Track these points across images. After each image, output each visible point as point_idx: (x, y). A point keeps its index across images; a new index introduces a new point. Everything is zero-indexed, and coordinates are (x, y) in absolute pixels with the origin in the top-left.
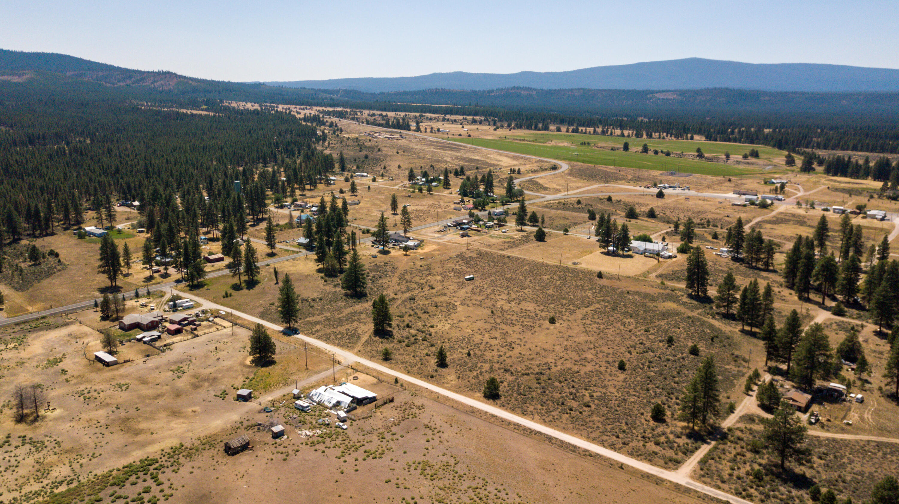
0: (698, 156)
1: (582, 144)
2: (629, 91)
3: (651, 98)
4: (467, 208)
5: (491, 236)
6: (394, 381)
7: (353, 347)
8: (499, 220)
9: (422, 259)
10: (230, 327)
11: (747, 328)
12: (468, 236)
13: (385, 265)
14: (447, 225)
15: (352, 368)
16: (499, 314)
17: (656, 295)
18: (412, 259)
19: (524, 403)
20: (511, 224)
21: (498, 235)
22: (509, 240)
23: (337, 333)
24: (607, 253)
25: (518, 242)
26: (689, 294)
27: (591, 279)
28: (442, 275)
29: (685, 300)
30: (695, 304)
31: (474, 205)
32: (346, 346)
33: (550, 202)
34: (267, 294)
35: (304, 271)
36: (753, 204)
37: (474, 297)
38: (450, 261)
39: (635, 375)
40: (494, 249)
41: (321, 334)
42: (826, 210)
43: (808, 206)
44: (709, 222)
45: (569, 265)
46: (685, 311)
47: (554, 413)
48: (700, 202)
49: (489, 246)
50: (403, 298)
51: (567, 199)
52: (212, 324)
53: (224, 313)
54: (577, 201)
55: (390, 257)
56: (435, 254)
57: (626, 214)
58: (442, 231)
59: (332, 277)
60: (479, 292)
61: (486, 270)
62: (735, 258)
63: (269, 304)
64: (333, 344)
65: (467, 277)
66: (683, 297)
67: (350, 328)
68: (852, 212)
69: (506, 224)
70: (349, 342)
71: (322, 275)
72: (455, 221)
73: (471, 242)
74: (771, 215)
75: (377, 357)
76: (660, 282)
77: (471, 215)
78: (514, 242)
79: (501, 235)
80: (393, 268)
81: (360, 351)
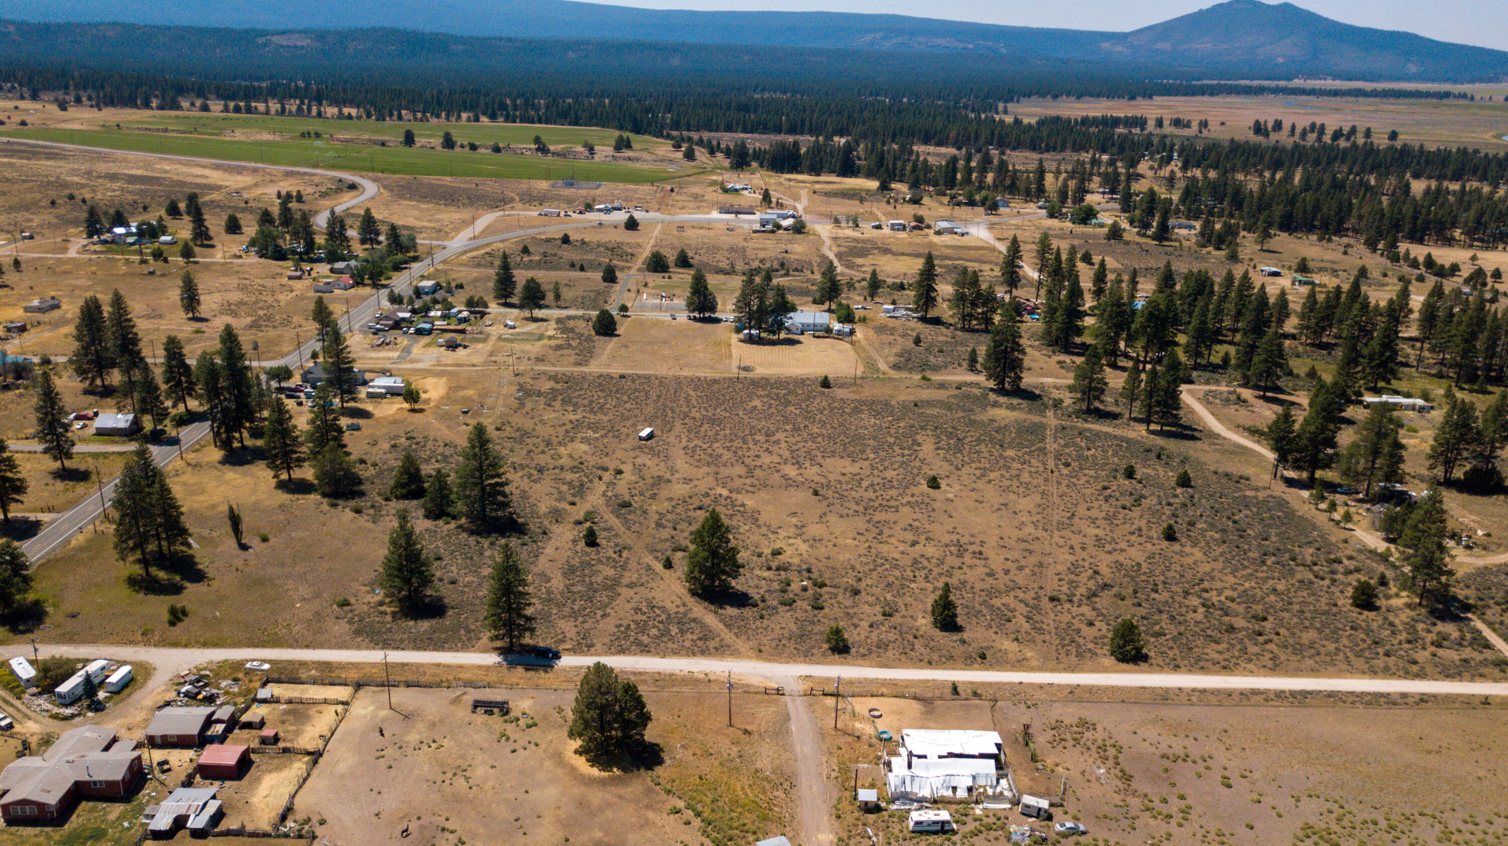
0: (538, 150)
1: (303, 135)
2: (217, 31)
3: (265, 45)
4: (342, 285)
5: (505, 340)
6: (948, 691)
7: (729, 646)
8: (470, 303)
9: (466, 413)
10: (353, 697)
11: (1153, 427)
12: (460, 345)
13: (417, 444)
14: (370, 328)
15: (825, 695)
16: (830, 494)
17: (953, 400)
18: (446, 417)
19: (1190, 649)
20: (494, 308)
21: (512, 334)
22: (553, 343)
23: (633, 626)
24: (750, 340)
25: (574, 343)
26: (992, 390)
27: (823, 393)
28: (577, 440)
29: (1002, 400)
30: (1025, 403)
31: (352, 277)
32: (712, 651)
33: (469, 255)
34: (277, 582)
35: (253, 498)
36: (779, 227)
37: (725, 472)
38: (529, 405)
39: (1202, 544)
40: (565, 366)
41: (607, 640)
42: (879, 227)
43: (851, 224)
44: (782, 265)
45: (743, 374)
46: (1036, 419)
47: (1253, 649)
48: (701, 231)
49: (539, 360)
50: (603, 509)
51: (488, 245)
52: (291, 706)
53: (266, 666)
54: (520, 248)
55: (391, 423)
56: (470, 397)
57: (649, 265)
58: (387, 344)
59: (353, 499)
60: (714, 460)
61: (636, 412)
62: (924, 320)
63: (335, 606)
64: (676, 653)
65: (644, 433)
66: (992, 396)
67: (634, 605)
68: (914, 228)
69: (488, 310)
70: (700, 639)
71: (315, 497)
72: (387, 318)
73: (493, 359)
74: (828, 242)
75: (815, 651)
76: (919, 377)
77: (395, 299)
78: (570, 345)
79: (518, 334)
80: (446, 445)
81: (760, 651)
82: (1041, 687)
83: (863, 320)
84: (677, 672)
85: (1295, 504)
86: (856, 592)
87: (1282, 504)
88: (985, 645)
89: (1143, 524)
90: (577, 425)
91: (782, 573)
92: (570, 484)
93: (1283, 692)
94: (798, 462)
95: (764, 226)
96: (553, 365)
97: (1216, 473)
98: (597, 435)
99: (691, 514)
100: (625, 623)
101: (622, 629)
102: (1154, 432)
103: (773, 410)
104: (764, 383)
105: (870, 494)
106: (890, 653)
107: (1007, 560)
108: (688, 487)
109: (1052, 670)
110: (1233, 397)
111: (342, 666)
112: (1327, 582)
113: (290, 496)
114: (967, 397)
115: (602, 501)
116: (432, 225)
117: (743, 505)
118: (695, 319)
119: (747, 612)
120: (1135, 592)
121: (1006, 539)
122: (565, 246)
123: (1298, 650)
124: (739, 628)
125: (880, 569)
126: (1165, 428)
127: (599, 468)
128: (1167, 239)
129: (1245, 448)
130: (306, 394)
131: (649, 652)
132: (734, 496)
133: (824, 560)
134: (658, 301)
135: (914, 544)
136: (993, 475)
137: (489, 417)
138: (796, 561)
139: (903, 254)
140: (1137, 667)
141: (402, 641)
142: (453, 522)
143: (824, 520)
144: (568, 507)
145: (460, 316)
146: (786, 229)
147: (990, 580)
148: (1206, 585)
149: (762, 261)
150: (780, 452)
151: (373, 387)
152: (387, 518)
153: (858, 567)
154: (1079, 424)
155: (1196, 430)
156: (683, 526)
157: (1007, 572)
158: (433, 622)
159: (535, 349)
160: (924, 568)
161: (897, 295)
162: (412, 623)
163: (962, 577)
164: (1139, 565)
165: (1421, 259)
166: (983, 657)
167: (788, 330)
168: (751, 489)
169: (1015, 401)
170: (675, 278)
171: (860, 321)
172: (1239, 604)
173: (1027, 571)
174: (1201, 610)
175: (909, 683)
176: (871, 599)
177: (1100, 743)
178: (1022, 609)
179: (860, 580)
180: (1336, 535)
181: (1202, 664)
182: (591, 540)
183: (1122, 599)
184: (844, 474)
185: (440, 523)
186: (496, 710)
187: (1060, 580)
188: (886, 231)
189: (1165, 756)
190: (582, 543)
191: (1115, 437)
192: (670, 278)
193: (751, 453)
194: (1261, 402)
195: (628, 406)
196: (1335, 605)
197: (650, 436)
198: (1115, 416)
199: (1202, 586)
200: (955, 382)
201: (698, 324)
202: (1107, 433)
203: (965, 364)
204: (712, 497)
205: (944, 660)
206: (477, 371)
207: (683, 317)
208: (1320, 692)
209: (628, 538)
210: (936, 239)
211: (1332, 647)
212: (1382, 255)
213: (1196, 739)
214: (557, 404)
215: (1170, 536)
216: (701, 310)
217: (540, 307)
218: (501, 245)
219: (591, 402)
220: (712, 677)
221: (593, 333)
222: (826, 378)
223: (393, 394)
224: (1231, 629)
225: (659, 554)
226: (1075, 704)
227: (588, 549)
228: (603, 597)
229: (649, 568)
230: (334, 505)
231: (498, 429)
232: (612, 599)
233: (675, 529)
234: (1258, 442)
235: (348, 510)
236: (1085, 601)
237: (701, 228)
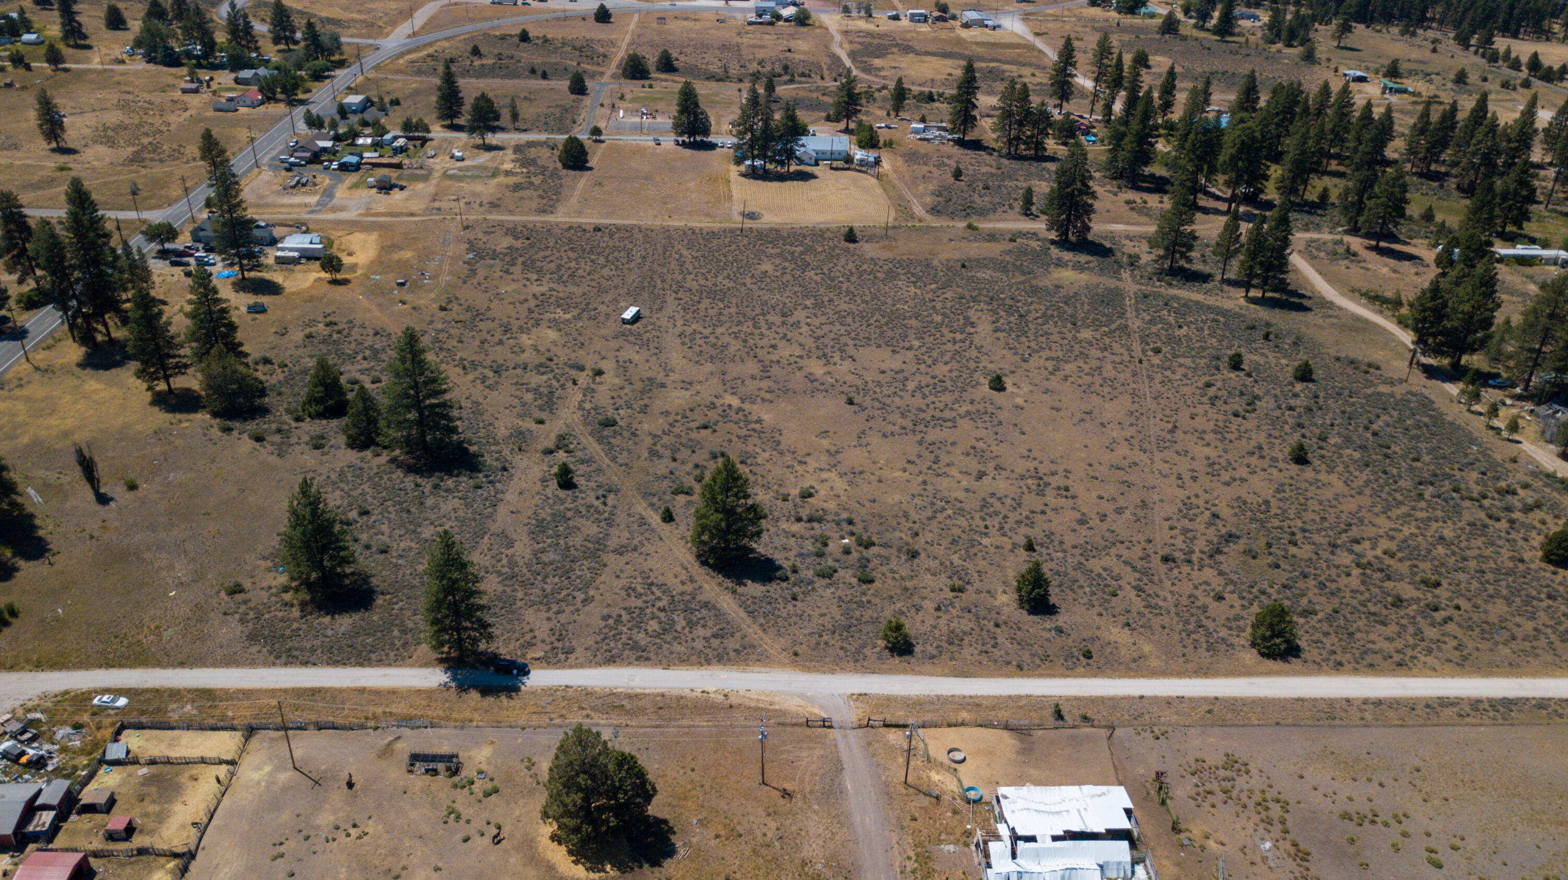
4: (249, 102)
5: (452, 177)
6: (1049, 712)
7: (754, 647)
8: (408, 126)
9: (402, 284)
10: (243, 750)
11: (1255, 293)
12: (395, 186)
13: (339, 332)
14: (283, 161)
15: (887, 726)
16: (868, 401)
17: (1008, 258)
18: (377, 291)
19: (1351, 635)
20: (438, 132)
21: (460, 169)
22: (511, 180)
23: (625, 617)
24: (754, 174)
25: (537, 180)
26: (1053, 242)
27: (847, 250)
28: (544, 324)
29: (1067, 256)
30: (1094, 261)
31: (261, 90)
32: (732, 654)
33: (409, 57)
34: (148, 555)
35: (120, 421)
36: (778, 17)
37: (734, 370)
38: (482, 272)
39: (1340, 468)
40: (527, 214)
41: (590, 642)
42: (896, 18)
43: (863, 14)
44: (786, 68)
45: (749, 224)
46: (1111, 283)
47: (1431, 633)
48: (685, 23)
49: (494, 205)
50: (579, 429)
51: (430, 44)
52: (154, 769)
53: (122, 702)
54: (469, 49)
55: (306, 302)
56: (408, 260)
57: (625, 70)
58: (304, 185)
59: (253, 419)
60: (718, 354)
61: (617, 281)
62: (961, 143)
63: (223, 594)
64: (684, 661)
65: (629, 314)
66: (1055, 251)
67: (624, 582)
68: (938, 19)
69: (430, 135)
70: (715, 636)
71: (202, 417)
72: (303, 149)
73: (436, 204)
74: (838, 37)
75: (868, 651)
76: (962, 225)
77: (314, 122)
78: (531, 183)
79: (468, 168)
80: (376, 334)
81: (796, 654)
82: (1168, 702)
83: (889, 144)
84: (687, 692)
85: (1441, 404)
86: (914, 555)
87: (1426, 404)
88: (1087, 634)
89: (1262, 438)
90: (543, 301)
91: (815, 525)
92: (536, 390)
93: (1479, 701)
94: (824, 355)
95: (760, 16)
96: (511, 212)
97: (1338, 359)
98: (568, 316)
99: (694, 435)
100: (615, 612)
101: (611, 621)
102: (1254, 301)
103: (788, 277)
104: (774, 236)
105: (918, 401)
106: (966, 652)
107: (1101, 498)
108: (688, 393)
109: (1180, 674)
110: (1341, 250)
111: (230, 695)
112: (1504, 525)
113: (169, 416)
114: (1023, 252)
115: (577, 417)
116: (363, 17)
117: (759, 421)
118: (684, 145)
119: (774, 589)
120: (1269, 545)
121: (1096, 465)
122: (525, 44)
123: (1487, 631)
124: (765, 615)
125: (940, 517)
126: (1267, 295)
127: (572, 367)
128: (1233, 34)
129: (1366, 321)
130: (197, 259)
131: (648, 659)
132: (747, 406)
133: (868, 504)
134: (638, 120)
135: (981, 475)
136: (1069, 368)
137: (431, 291)
138: (831, 506)
139: (927, 53)
140: (1286, 666)
141: (313, 650)
142: (385, 452)
143: (864, 442)
144: (534, 426)
145: (396, 144)
146: (787, 20)
147: (1083, 530)
148: (1355, 532)
149: (760, 63)
150: (801, 339)
151: (283, 249)
152: (298, 449)
153: (914, 515)
154: (1162, 290)
155: (1303, 296)
156: (684, 454)
157: (1103, 517)
158: (356, 617)
159: (487, 189)
160: (997, 513)
161: (926, 108)
162: (327, 620)
163: (1046, 526)
164: (1267, 502)
165: (1524, 59)
166: (1088, 655)
167: (801, 162)
168: (768, 396)
169: (1083, 258)
170: (658, 87)
171: (885, 145)
172: (1400, 560)
173: (1128, 514)
174: (1356, 572)
175: (998, 702)
176: (934, 564)
177: (1258, 797)
178: (1129, 576)
179: (917, 534)
180: (1500, 451)
181: (1369, 658)
182: (566, 480)
183: (1254, 558)
184: (883, 372)
185: (368, 454)
186: (441, 766)
187: (1171, 528)
188: (905, 22)
189: (1346, 816)
190: (554, 484)
191: (1209, 308)
192: (651, 87)
193: (765, 342)
194: (1373, 255)
195: (605, 272)
196: (1522, 561)
197: (637, 318)
198: (1204, 278)
199: (1350, 534)
200: (1009, 231)
201: (688, 152)
202: (1197, 303)
203: (1018, 205)
204: (720, 409)
205: (1038, 662)
206: (416, 223)
207: (669, 141)
208: (1527, 699)
209: (614, 476)
210: (964, 34)
211: (1529, 626)
212: (1476, 53)
213: (1381, 785)
214: (517, 270)
215: (1300, 458)
216: (692, 133)
217: (494, 130)
218: (446, 44)
219: (559, 267)
220: (734, 700)
221: (559, 165)
222: (851, 230)
223: (309, 259)
224: (1398, 602)
225: (655, 500)
226: (1216, 729)
227: (562, 494)
228: (583, 569)
229: (643, 522)
230: (227, 430)
231: (443, 309)
232: (596, 573)
233: (674, 460)
234: (1381, 312)
235: (245, 436)
236: (1207, 561)
237: (686, 19)
